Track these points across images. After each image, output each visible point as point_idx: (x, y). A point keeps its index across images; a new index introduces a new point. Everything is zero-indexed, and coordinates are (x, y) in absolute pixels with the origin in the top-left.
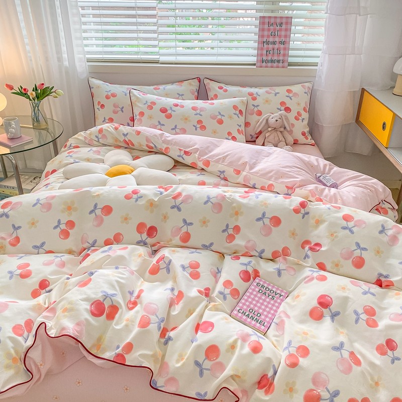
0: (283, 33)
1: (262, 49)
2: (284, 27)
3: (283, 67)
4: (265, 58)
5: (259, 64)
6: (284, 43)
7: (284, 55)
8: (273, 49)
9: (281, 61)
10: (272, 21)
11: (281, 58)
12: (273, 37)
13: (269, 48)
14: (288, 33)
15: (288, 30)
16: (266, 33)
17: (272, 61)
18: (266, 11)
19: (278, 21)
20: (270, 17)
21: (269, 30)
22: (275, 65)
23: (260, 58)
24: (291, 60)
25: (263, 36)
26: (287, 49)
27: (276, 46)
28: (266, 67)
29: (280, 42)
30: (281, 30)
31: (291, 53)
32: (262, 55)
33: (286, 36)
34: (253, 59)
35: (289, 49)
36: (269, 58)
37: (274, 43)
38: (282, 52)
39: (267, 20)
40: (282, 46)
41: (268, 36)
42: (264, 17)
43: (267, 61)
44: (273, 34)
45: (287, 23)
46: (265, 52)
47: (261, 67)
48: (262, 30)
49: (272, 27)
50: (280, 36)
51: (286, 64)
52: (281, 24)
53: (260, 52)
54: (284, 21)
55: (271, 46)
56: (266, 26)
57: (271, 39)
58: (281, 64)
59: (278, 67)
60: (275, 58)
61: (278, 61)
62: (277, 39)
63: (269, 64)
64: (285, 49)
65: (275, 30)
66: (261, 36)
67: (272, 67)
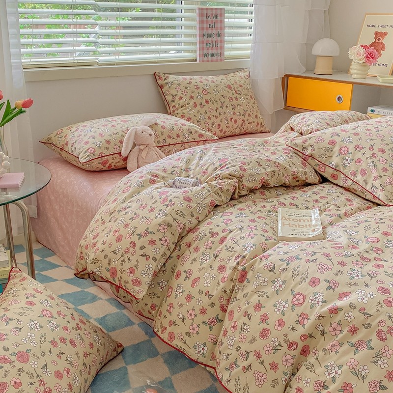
0: (219, 25)
1: (203, 42)
2: (219, 18)
3: (221, 61)
4: (206, 52)
5: (201, 59)
6: (219, 35)
7: (222, 48)
8: (212, 42)
9: (219, 54)
10: (209, 12)
11: (219, 51)
12: (211, 30)
13: (208, 41)
14: (223, 25)
15: (222, 22)
16: (205, 25)
17: (212, 55)
19: (214, 12)
20: (207, 9)
21: (207, 22)
22: (215, 58)
23: (202, 52)
24: (226, 54)
25: (203, 29)
26: (222, 42)
27: (214, 39)
28: (208, 61)
29: (217, 35)
30: (217, 22)
31: (226, 46)
32: (203, 49)
33: (221, 28)
35: (224, 42)
36: (210, 52)
37: (212, 35)
38: (219, 45)
39: (205, 12)
40: (219, 39)
41: (207, 29)
42: (202, 9)
43: (208, 55)
44: (211, 26)
45: (221, 15)
46: (205, 46)
47: (203, 61)
48: (201, 22)
49: (209, 19)
50: (216, 28)
51: (223, 58)
52: (216, 16)
53: (201, 45)
54: (218, 13)
55: (210, 39)
56: (205, 18)
57: (210, 32)
58: (219, 58)
59: (217, 61)
60: (214, 51)
61: (217, 55)
62: (214, 32)
63: (210, 58)
65: (212, 21)
66: (201, 29)
67: (212, 61)
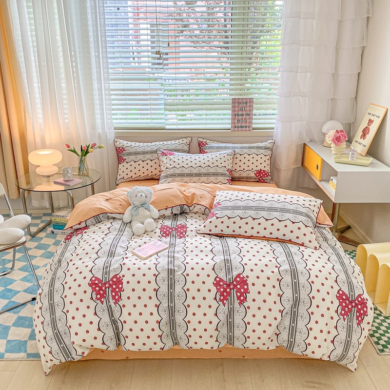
0: (248, 109)
1: (234, 119)
2: (248, 104)
3: (249, 130)
4: (236, 125)
5: (233, 129)
6: (249, 115)
7: (251, 123)
8: (242, 119)
9: (248, 127)
10: (240, 101)
11: (248, 125)
12: (242, 111)
13: (238, 118)
14: (251, 108)
15: (251, 106)
16: (237, 109)
17: (242, 127)
18: (236, 95)
19: (244, 101)
20: (239, 99)
21: (238, 107)
22: (244, 129)
23: (233, 125)
24: (254, 126)
25: (235, 111)
26: (251, 119)
27: (244, 117)
28: (238, 131)
29: (246, 115)
30: (246, 107)
31: (254, 121)
32: (234, 123)
33: (250, 110)
34: (229, 126)
35: (252, 119)
36: (240, 125)
37: (242, 115)
38: (248, 121)
39: (237, 101)
40: (248, 117)
41: (238, 111)
42: (235, 99)
43: (238, 127)
44: (241, 109)
45: (250, 102)
46: (236, 121)
47: (234, 131)
48: (234, 107)
49: (240, 105)
50: (246, 111)
51: (251, 129)
52: (246, 103)
53: (233, 121)
54: (248, 100)
55: (240, 117)
56: (237, 105)
57: (240, 113)
58: (247, 129)
59: (245, 130)
60: (244, 125)
61: (246, 127)
62: (244, 113)
63: (240, 129)
64: (250, 119)
65: (242, 106)
66: (233, 111)
67: (242, 131)
